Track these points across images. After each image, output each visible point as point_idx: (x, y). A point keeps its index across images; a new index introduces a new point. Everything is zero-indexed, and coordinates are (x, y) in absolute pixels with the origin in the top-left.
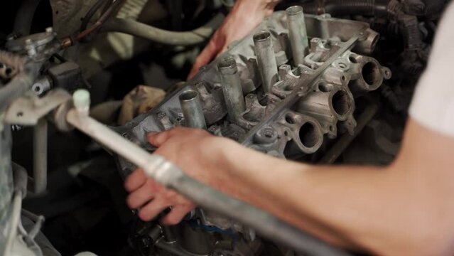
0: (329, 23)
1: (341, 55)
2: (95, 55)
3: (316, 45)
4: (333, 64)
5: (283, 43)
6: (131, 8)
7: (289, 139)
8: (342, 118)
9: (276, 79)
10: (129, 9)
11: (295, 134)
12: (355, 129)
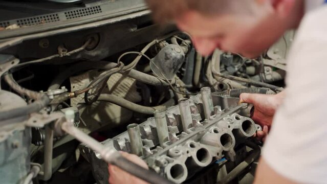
0: (228, 99)
1: (230, 115)
2: (97, 117)
3: (217, 109)
4: (224, 119)
5: (200, 109)
6: (120, 92)
7: (190, 156)
8: (226, 149)
9: (191, 126)
10: (118, 93)
11: (193, 153)
12: (234, 157)
